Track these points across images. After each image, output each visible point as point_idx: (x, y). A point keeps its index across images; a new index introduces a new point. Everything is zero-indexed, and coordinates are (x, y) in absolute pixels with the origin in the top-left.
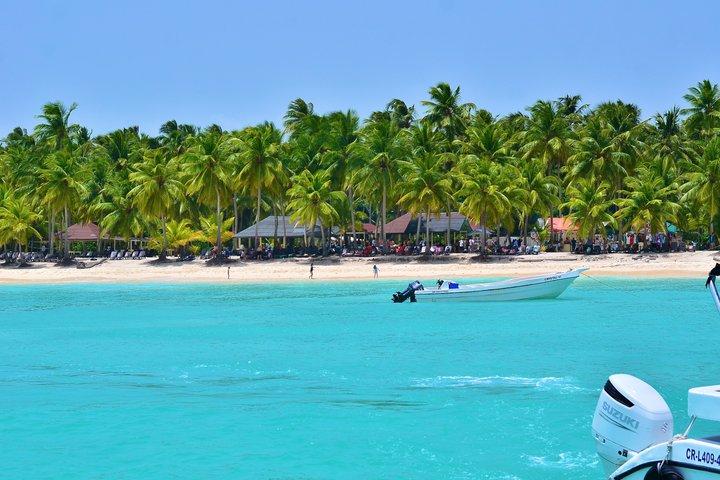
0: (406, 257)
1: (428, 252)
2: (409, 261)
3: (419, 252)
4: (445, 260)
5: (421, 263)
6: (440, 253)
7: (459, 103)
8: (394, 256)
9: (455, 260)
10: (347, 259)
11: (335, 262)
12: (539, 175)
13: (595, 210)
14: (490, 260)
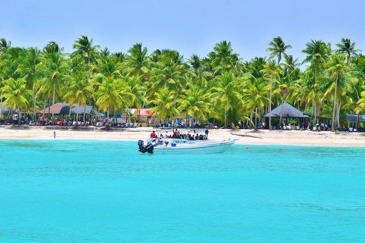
0: (65, 127)
1: (77, 125)
2: (67, 129)
3: (72, 125)
4: (86, 129)
5: (73, 130)
6: (83, 125)
7: (92, 46)
8: (58, 126)
9: (92, 129)
10: (32, 127)
11: (26, 128)
12: (136, 86)
13: (168, 105)
14: (112, 130)
